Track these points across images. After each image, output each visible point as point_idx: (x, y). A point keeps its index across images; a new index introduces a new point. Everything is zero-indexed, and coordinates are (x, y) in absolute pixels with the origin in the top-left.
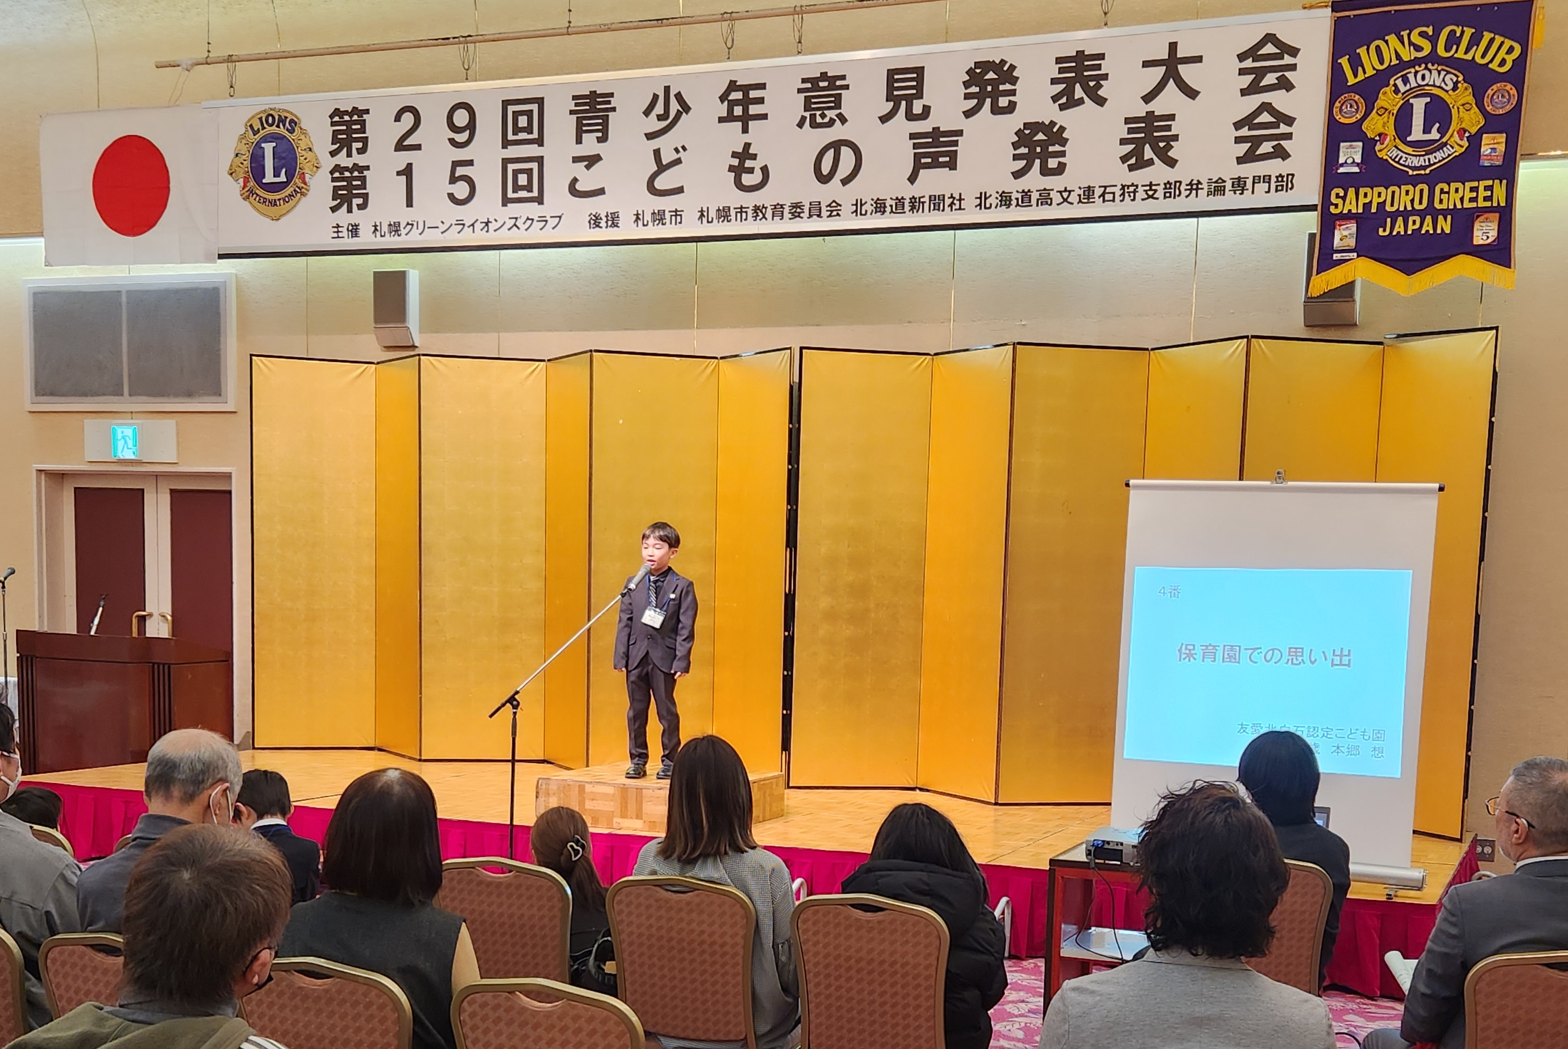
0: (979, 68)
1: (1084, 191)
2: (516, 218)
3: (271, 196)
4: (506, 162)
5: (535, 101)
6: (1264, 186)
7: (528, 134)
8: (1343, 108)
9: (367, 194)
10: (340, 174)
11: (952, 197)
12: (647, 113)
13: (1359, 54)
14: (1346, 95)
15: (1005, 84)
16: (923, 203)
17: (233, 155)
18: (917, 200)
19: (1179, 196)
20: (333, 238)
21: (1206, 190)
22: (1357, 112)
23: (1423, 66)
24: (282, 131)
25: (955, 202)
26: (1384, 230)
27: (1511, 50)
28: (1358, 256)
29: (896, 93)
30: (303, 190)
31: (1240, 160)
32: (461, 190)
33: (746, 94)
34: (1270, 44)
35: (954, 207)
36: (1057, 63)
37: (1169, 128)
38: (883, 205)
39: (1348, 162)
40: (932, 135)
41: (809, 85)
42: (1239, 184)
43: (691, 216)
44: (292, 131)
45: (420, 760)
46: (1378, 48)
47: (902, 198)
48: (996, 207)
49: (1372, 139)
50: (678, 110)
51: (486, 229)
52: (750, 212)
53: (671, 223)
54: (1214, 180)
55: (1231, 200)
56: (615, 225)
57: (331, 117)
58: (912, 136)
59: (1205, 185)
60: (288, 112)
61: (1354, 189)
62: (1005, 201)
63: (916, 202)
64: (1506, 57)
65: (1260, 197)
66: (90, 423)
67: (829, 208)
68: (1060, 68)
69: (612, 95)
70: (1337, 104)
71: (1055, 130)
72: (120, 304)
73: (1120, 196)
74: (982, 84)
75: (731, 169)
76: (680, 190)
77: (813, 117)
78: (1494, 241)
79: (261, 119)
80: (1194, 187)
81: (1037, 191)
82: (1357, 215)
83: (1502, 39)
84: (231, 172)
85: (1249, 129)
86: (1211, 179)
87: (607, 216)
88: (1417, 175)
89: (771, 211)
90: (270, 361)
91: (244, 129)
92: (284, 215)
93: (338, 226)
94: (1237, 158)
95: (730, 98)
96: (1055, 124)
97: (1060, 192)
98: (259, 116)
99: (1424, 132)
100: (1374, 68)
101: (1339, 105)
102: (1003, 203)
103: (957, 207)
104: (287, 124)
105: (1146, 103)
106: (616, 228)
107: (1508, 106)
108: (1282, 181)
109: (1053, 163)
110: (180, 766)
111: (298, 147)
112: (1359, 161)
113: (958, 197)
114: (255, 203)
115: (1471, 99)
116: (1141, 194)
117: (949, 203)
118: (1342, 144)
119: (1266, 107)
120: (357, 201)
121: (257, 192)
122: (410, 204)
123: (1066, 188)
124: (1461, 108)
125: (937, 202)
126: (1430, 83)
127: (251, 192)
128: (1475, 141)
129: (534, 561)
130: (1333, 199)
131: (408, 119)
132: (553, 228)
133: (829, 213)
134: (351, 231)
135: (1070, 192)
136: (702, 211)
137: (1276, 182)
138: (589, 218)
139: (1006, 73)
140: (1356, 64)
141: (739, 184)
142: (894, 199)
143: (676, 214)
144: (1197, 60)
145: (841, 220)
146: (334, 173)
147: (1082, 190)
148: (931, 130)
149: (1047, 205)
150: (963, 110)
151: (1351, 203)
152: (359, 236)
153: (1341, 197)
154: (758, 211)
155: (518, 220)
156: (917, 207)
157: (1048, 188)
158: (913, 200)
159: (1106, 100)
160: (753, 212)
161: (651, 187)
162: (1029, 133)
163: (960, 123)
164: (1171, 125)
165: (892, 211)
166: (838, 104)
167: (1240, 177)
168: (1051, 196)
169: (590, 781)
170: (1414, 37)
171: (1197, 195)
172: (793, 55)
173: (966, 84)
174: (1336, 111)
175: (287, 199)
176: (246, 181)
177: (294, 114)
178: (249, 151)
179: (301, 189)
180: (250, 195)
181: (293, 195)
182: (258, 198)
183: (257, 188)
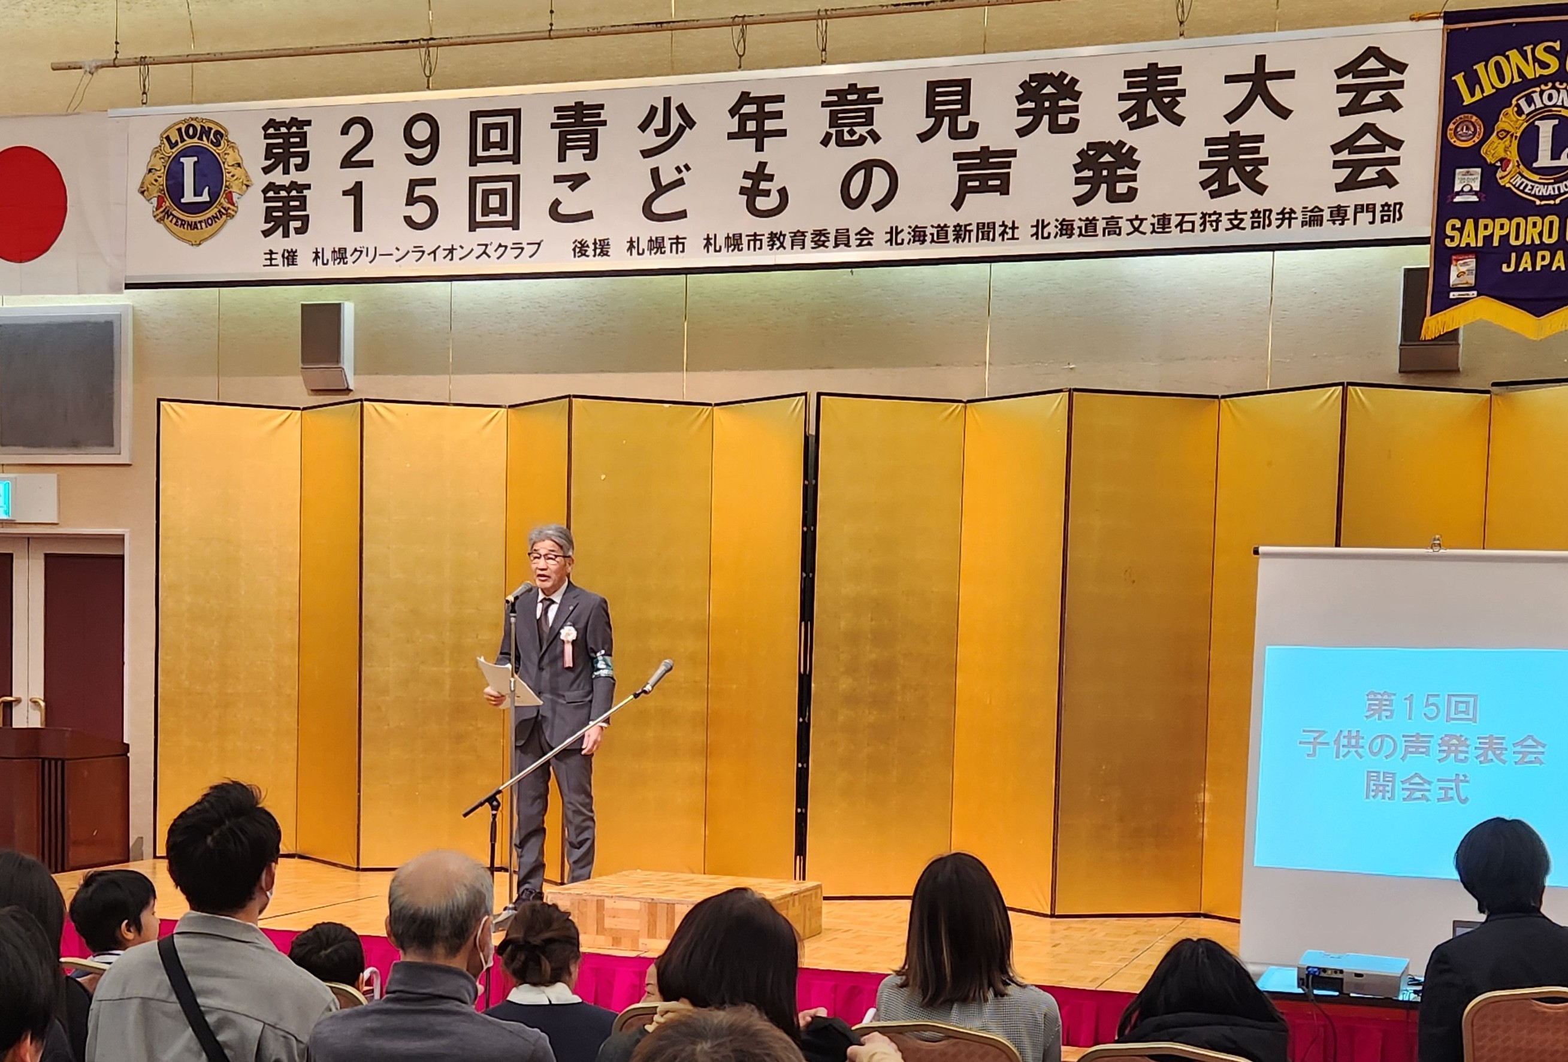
0: (1034, 82)
1: (1159, 220)
2: (486, 245)
3: (191, 218)
4: (474, 182)
5: (509, 113)
6: (1368, 217)
7: (501, 149)
8: (1459, 129)
9: (308, 216)
10: (275, 193)
11: (1003, 225)
12: (643, 127)
13: (1476, 70)
14: (1462, 116)
15: (1065, 99)
16: (972, 231)
17: (145, 171)
18: (963, 228)
19: (1269, 225)
20: (264, 266)
21: (1300, 219)
22: (1474, 135)
23: (1550, 85)
24: (205, 143)
25: (1007, 230)
26: (1509, 266)
28: (1479, 295)
29: (937, 108)
30: (229, 211)
31: (1339, 187)
32: (421, 213)
33: (760, 108)
34: (1372, 59)
35: (1006, 237)
36: (1125, 77)
37: (1257, 150)
38: (922, 234)
39: (1465, 190)
40: (980, 155)
41: (835, 98)
42: (1339, 214)
43: (693, 243)
44: (217, 144)
45: (358, 869)
46: (1498, 66)
47: (945, 226)
48: (1055, 237)
49: (1494, 164)
50: (680, 125)
51: (450, 257)
52: (765, 240)
53: (671, 251)
54: (1309, 209)
55: (1328, 231)
56: (604, 253)
57: (265, 128)
58: (957, 156)
59: (1299, 215)
60: (212, 122)
61: (1472, 220)
62: (1066, 230)
63: (961, 230)
65: (1363, 228)
67: (859, 236)
68: (1129, 83)
69: (602, 107)
70: (1452, 126)
71: (1124, 151)
73: (1201, 225)
74: (1039, 99)
75: (743, 191)
76: (682, 215)
77: (839, 134)
79: (179, 130)
80: (1286, 216)
81: (1103, 219)
82: (1476, 250)
84: (143, 189)
85: (1350, 153)
86: (1306, 208)
87: (595, 243)
88: (1545, 205)
89: (790, 239)
90: (181, 407)
91: (159, 143)
92: (206, 239)
93: (271, 253)
94: (1337, 185)
95: (742, 112)
96: (1124, 144)
97: (1131, 221)
98: (177, 127)
99: (1553, 158)
100: (1493, 87)
101: (1454, 127)
102: (1064, 232)
103: (1010, 236)
104: (212, 136)
105: (1230, 123)
106: (605, 257)
108: (1389, 210)
109: (1121, 188)
111: (224, 163)
112: (1478, 189)
113: (1011, 225)
114: (172, 226)
116: (1225, 223)
117: (1000, 232)
118: (1458, 171)
119: (1368, 128)
120: (294, 224)
121: (174, 212)
122: (358, 227)
123: (1137, 216)
125: (986, 231)
126: (1558, 104)
127: (168, 213)
130: (1449, 231)
131: (357, 133)
132: (531, 257)
133: (859, 241)
134: (287, 258)
135: (1142, 220)
136: (708, 239)
137: (1381, 211)
138: (573, 246)
139: (1067, 87)
140: (1473, 81)
141: (752, 209)
142: (936, 227)
143: (678, 241)
144: (1290, 75)
145: (872, 250)
146: (267, 192)
147: (1156, 218)
148: (979, 150)
149: (1115, 236)
150: (1017, 128)
151: (1469, 236)
152: (296, 265)
153: (1458, 229)
154: (775, 239)
155: (489, 246)
156: (963, 236)
157: (1116, 216)
158: (958, 228)
159: (1183, 118)
160: (769, 240)
161: (648, 211)
162: (1094, 155)
163: (1011, 141)
164: (1259, 148)
165: (933, 241)
166: (869, 120)
167: (1339, 207)
168: (1120, 225)
169: (611, 895)
170: (1540, 53)
171: (1290, 226)
172: (816, 65)
173: (1020, 99)
174: (1450, 134)
175: (210, 221)
176: (160, 201)
177: (221, 126)
178: (165, 167)
179: (226, 211)
180: (164, 217)
181: (217, 217)
182: (174, 220)
183: (175, 210)
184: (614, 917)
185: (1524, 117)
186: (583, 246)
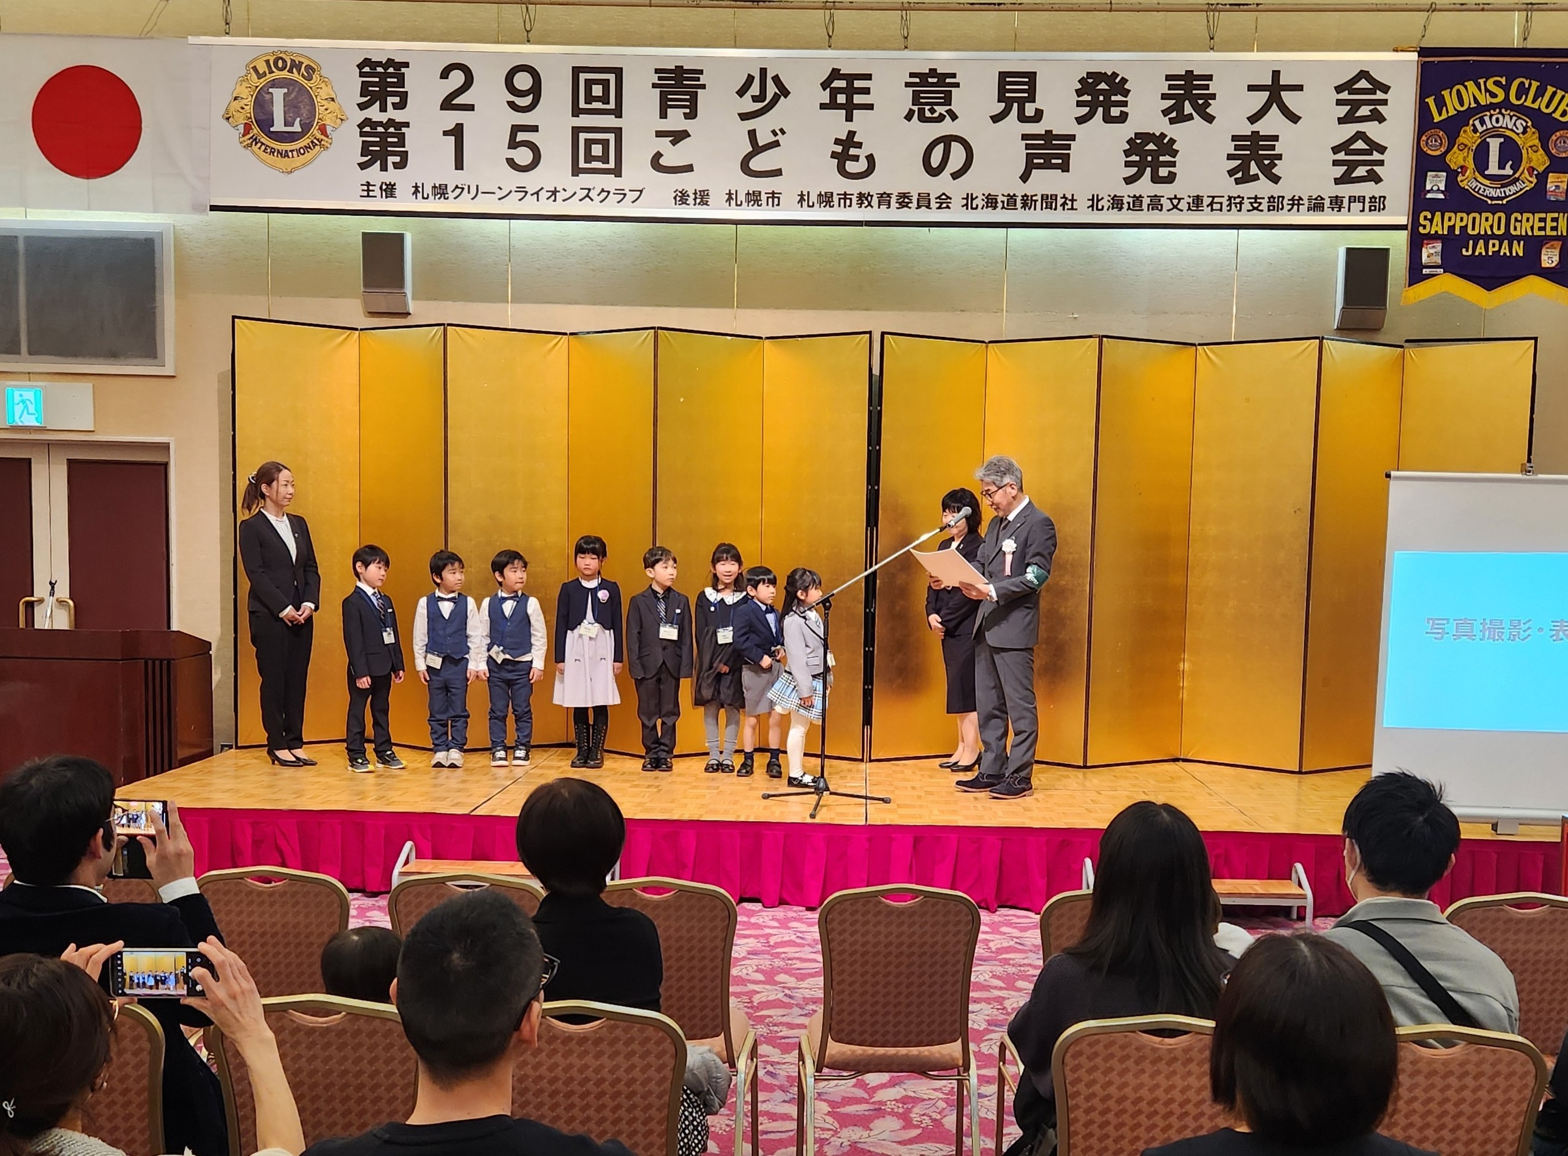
0: (1091, 78)
1: (1193, 200)
2: (589, 190)
3: (279, 146)
4: (576, 131)
5: (613, 71)
6: (1359, 206)
7: (603, 104)
8: (1429, 141)
9: (407, 152)
10: (372, 129)
11: (1064, 197)
12: (741, 93)
13: (1443, 95)
14: (1432, 131)
15: (1116, 95)
16: (1036, 201)
18: (1029, 198)
19: (1282, 209)
20: (362, 197)
21: (1306, 206)
22: (1441, 147)
23: (1498, 110)
24: (295, 76)
25: (1068, 202)
26: (1467, 251)
28: (1445, 272)
29: (1007, 95)
30: (324, 143)
31: (1338, 181)
32: (524, 156)
33: (850, 84)
34: (1363, 80)
35: (1066, 207)
36: (1166, 80)
37: (1273, 148)
38: (994, 201)
39: (1434, 189)
40: (1044, 137)
41: (917, 80)
42: (1337, 202)
43: (789, 198)
44: (310, 79)
46: (1458, 91)
47: (1014, 195)
48: (1108, 209)
49: (1454, 170)
50: (776, 93)
51: (553, 197)
52: (855, 200)
53: (768, 205)
54: (1314, 197)
55: (1327, 217)
56: (704, 202)
57: (360, 66)
58: (1024, 137)
60: (301, 56)
61: (1439, 213)
64: (1567, 109)
65: (1355, 215)
68: (1169, 85)
69: (701, 72)
70: (1424, 138)
71: (1165, 141)
72: (16, 250)
73: (1227, 206)
74: (1095, 93)
75: (834, 155)
76: (778, 173)
77: (921, 112)
78: (1557, 265)
79: (267, 62)
80: (1296, 202)
81: (1148, 196)
82: (1442, 236)
83: (1563, 93)
84: (228, 116)
85: (1346, 154)
86: (1311, 196)
87: (695, 194)
88: (1495, 204)
89: (877, 199)
91: (244, 72)
92: (298, 168)
93: (368, 184)
94: (1335, 179)
95: (832, 86)
96: (1166, 136)
97: (1171, 199)
98: (265, 59)
99: (1499, 168)
100: (1455, 109)
101: (1426, 138)
102: (1115, 206)
103: (1070, 206)
104: (303, 70)
105: (1252, 124)
106: (705, 206)
108: (1375, 202)
109: (1163, 172)
111: (316, 96)
112: (1443, 189)
113: (1070, 198)
114: (261, 153)
115: (1537, 142)
116: (1247, 205)
117: (1061, 203)
118: (1429, 173)
119: (1360, 135)
120: (393, 159)
121: (262, 140)
122: (459, 165)
123: (1175, 196)
124: (1530, 149)
125: (1049, 201)
126: (1503, 126)
127: (255, 140)
128: (1542, 178)
130: (1422, 222)
131: (457, 78)
132: (633, 202)
134: (385, 190)
135: (1180, 200)
136: (802, 195)
137: (1369, 202)
138: (674, 194)
139: (1118, 85)
140: (1441, 104)
141: (842, 171)
142: (1006, 196)
143: (773, 196)
144: (1299, 88)
145: (950, 212)
146: (363, 128)
147: (1191, 198)
148: (1044, 133)
149: (1157, 211)
150: (1077, 116)
151: (1437, 226)
152: (394, 197)
153: (1429, 220)
154: (863, 198)
155: (592, 191)
156: (1029, 205)
157: (1158, 194)
158: (1025, 198)
159: (1214, 118)
160: (858, 199)
161: (745, 167)
162: (1140, 143)
163: (1072, 128)
164: (1274, 145)
165: (1003, 207)
166: (948, 100)
167: (1337, 197)
168: (1161, 203)
170: (1490, 85)
171: (1298, 210)
172: (900, 50)
173: (1079, 92)
174: (1423, 144)
175: (302, 151)
176: (247, 128)
177: (312, 60)
178: (252, 96)
179: (320, 142)
180: (252, 144)
181: (310, 148)
182: (263, 147)
183: (263, 137)
185: (1478, 134)
186: (683, 195)
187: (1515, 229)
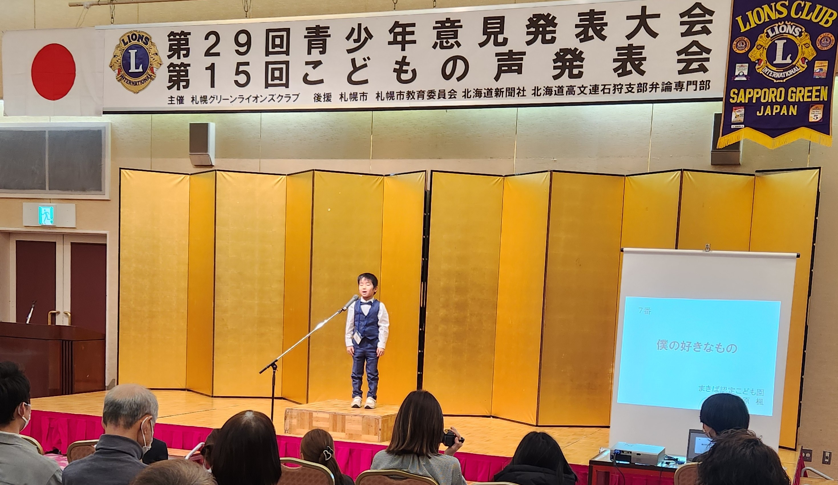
0: (535, 18)
1: (593, 87)
3: (133, 80)
4: (267, 64)
5: (285, 30)
6: (693, 87)
7: (281, 48)
8: (738, 45)
9: (189, 80)
10: (173, 68)
11: (519, 89)
12: (348, 38)
13: (747, 15)
14: (740, 38)
15: (549, 27)
16: (504, 91)
17: (112, 56)
18: (499, 91)
19: (646, 91)
20: (169, 104)
21: (661, 88)
22: (746, 48)
23: (783, 22)
24: (141, 43)
25: (521, 91)
26: (760, 113)
27: (831, 15)
28: (745, 127)
29: (488, 30)
30: (152, 77)
31: (680, 72)
32: (242, 79)
33: (404, 29)
34: (698, 8)
35: (520, 95)
36: (579, 16)
37: (641, 54)
38: (480, 93)
39: (740, 74)
40: (508, 54)
41: (440, 25)
42: (680, 85)
43: (371, 96)
44: (146, 44)
45: (212, 397)
46: (758, 13)
47: (491, 89)
48: (543, 95)
49: (753, 62)
50: (366, 37)
51: (256, 100)
52: (405, 95)
53: (360, 100)
54: (665, 83)
55: (673, 94)
56: (329, 100)
57: (169, 36)
58: (497, 55)
59: (660, 86)
60: (143, 32)
61: (743, 90)
62: (549, 92)
63: (498, 91)
64: (829, 18)
65: (691, 93)
66: (26, 205)
67: (450, 94)
68: (580, 19)
69: (328, 28)
70: (735, 43)
71: (577, 53)
72: (45, 138)
73: (613, 90)
74: (537, 27)
75: (395, 70)
76: (366, 82)
77: (442, 43)
78: (820, 120)
79: (129, 36)
80: (654, 86)
81: (567, 86)
82: (745, 104)
83: (827, 9)
84: (112, 65)
85: (685, 55)
86: (664, 82)
87: (324, 95)
88: (778, 82)
89: (417, 95)
90: (130, 172)
91: (118, 43)
92: (141, 90)
93: (172, 97)
95: (395, 31)
96: (578, 50)
97: (580, 88)
98: (128, 35)
99: (783, 59)
100: (755, 23)
101: (736, 43)
102: (548, 93)
103: (522, 94)
104: (144, 40)
105: (628, 39)
106: (329, 102)
107: (830, 46)
108: (704, 84)
109: (576, 71)
110: (123, 407)
111: (149, 53)
112: (746, 73)
113: (522, 89)
114: (125, 83)
115: (809, 41)
116: (625, 89)
117: (517, 92)
118: (737, 65)
119: (695, 43)
120: (182, 84)
121: (126, 77)
122: (213, 86)
123: (583, 85)
124: (804, 46)
125: (511, 92)
126: (786, 32)
127: (122, 77)
128: (811, 64)
129: (278, 286)
130: (732, 95)
131: (212, 39)
132: (294, 101)
133: (450, 96)
134: (179, 100)
135: (585, 88)
136: (378, 94)
137: (700, 85)
138: (315, 96)
139: (550, 21)
140: (746, 20)
141: (399, 79)
142: (487, 90)
143: (364, 95)
144: (657, 16)
145: (456, 100)
146: (170, 68)
147: (592, 86)
148: (508, 52)
149: (572, 95)
150: (526, 41)
151: (741, 97)
152: (183, 103)
153: (736, 94)
154: (410, 94)
155: (274, 96)
156: (499, 94)
157: (572, 85)
158: (497, 90)
159: (606, 37)
160: (407, 95)
161: (350, 81)
162: (563, 54)
163: (524, 48)
164: (642, 52)
165: (485, 96)
166: (456, 36)
167: (680, 82)
168: (574, 90)
169: (316, 410)
170: (778, 7)
171: (656, 92)
172: (431, 8)
173: (528, 27)
174: (734, 46)
175: (143, 82)
176: (119, 71)
177: (148, 35)
178: (122, 55)
179: (151, 76)
180: (121, 79)
181: (146, 80)
182: (126, 81)
183: (126, 75)
184: (317, 421)
185: (770, 38)
187: (792, 97)
